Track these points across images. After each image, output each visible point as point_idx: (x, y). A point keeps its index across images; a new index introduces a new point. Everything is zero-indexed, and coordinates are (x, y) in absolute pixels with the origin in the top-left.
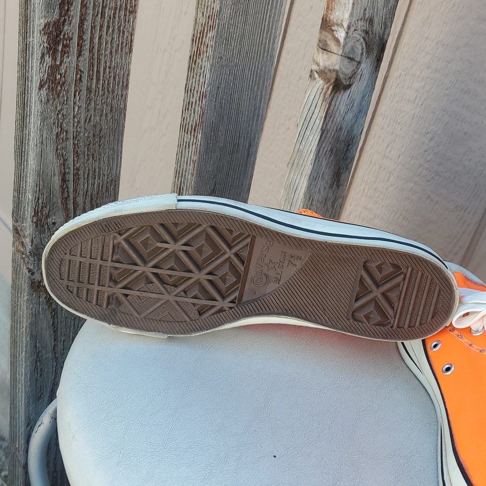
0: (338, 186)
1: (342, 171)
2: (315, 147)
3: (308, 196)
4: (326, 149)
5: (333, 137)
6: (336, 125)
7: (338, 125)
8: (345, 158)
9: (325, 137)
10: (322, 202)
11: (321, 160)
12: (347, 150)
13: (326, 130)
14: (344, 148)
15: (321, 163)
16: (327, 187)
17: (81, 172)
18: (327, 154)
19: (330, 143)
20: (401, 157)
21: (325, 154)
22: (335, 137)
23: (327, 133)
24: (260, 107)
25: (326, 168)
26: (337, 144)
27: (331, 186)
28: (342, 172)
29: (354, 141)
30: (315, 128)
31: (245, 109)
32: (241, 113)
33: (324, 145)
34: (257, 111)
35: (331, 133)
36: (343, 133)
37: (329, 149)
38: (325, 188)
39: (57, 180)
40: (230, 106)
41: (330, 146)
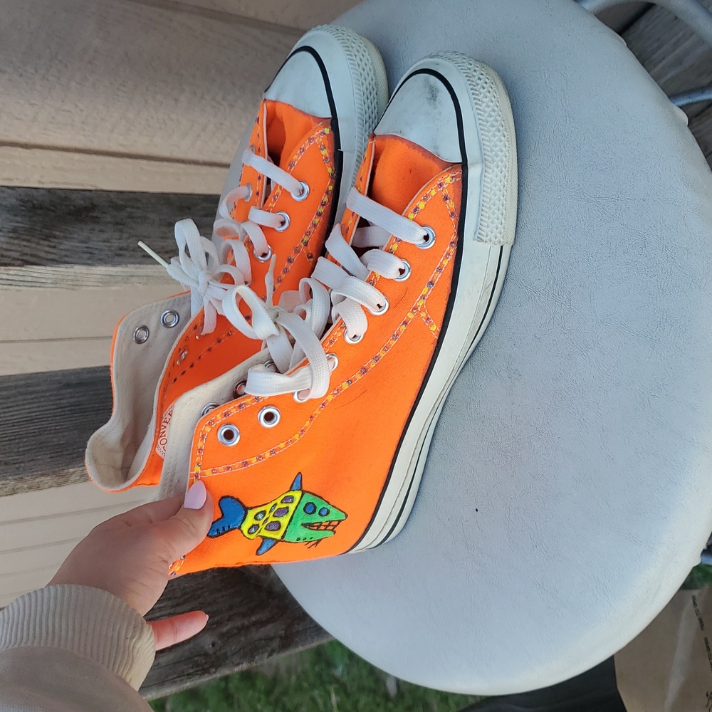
0: (94, 207)
1: (72, 208)
2: (48, 268)
3: (117, 259)
4: (47, 249)
5: (29, 241)
6: (12, 241)
7: (11, 237)
8: (53, 208)
9: (31, 255)
10: (121, 231)
11: (64, 253)
12: (41, 208)
13: (21, 258)
14: (40, 215)
15: (67, 250)
16: (98, 227)
18: (53, 244)
19: (38, 244)
20: (33, 101)
21: (54, 247)
22: (28, 238)
23: (26, 254)
24: (16, 387)
25: (74, 238)
26: (35, 230)
27: (96, 220)
28: (74, 206)
29: (27, 199)
30: (21, 273)
31: (23, 411)
32: (30, 415)
33: (43, 254)
34: (22, 390)
35: (25, 246)
36: (21, 225)
37: (47, 243)
38: (101, 231)
40: (25, 437)
41: (42, 242)
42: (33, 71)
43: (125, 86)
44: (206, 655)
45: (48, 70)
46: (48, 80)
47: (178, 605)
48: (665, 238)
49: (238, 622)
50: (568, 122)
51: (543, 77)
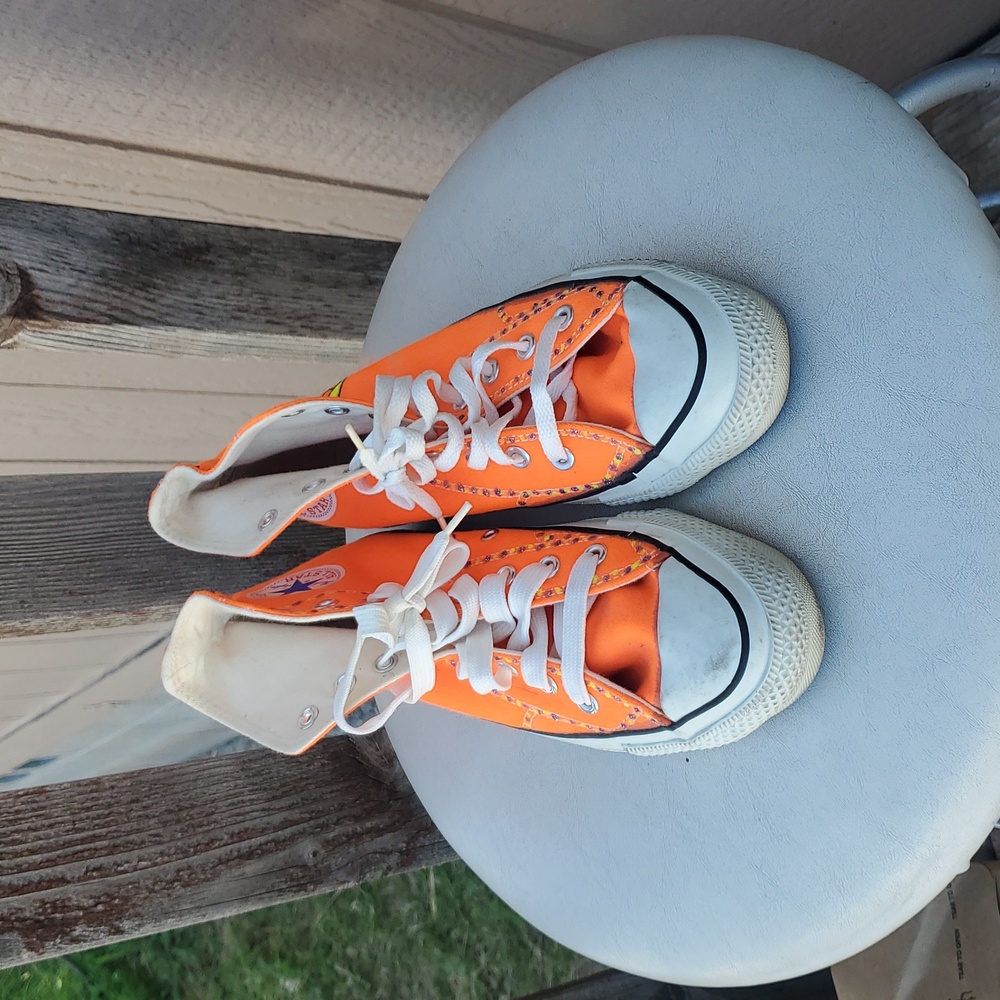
0: (208, 247)
1: (180, 247)
2: (143, 329)
3: (233, 323)
4: (143, 302)
5: (120, 290)
6: (98, 288)
7: (98, 284)
8: (154, 245)
9: (123, 310)
10: (241, 283)
11: (165, 310)
12: (139, 243)
13: (109, 312)
14: (137, 253)
15: (169, 306)
16: (211, 277)
17: (236, 829)
18: (152, 296)
19: (131, 294)
20: (139, 91)
21: (153, 301)
22: (119, 285)
23: (116, 308)
24: (91, 491)
25: (179, 290)
26: (130, 274)
27: (209, 266)
28: (183, 244)
29: (122, 230)
30: (106, 333)
31: (98, 525)
32: (106, 530)
33: (138, 310)
34: (98, 496)
35: (115, 296)
36: (110, 266)
37: (143, 294)
38: (215, 282)
39: (252, 868)
40: (98, 560)
41: (138, 292)
42: (145, 53)
43: (264, 80)
44: (304, 866)
45: (165, 53)
46: (163, 65)
47: (274, 798)
48: (985, 459)
49: (349, 827)
50: (877, 283)
51: (851, 214)
